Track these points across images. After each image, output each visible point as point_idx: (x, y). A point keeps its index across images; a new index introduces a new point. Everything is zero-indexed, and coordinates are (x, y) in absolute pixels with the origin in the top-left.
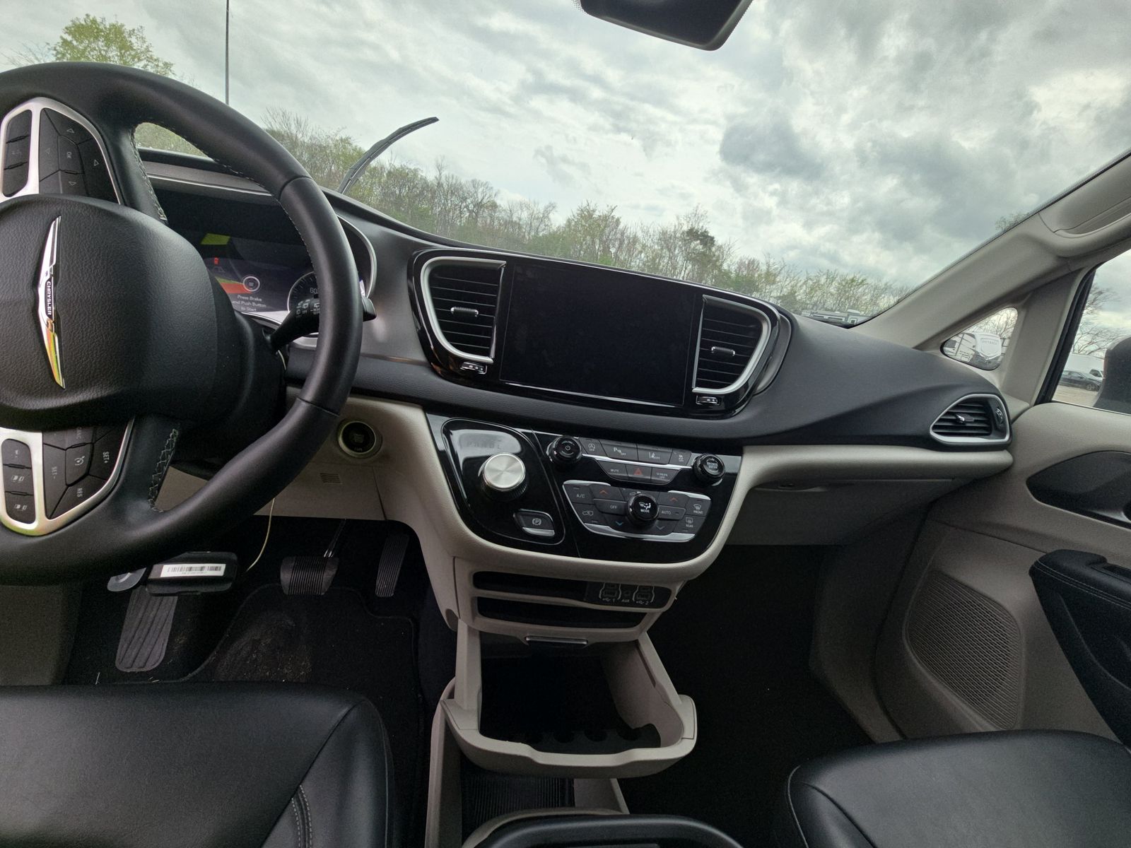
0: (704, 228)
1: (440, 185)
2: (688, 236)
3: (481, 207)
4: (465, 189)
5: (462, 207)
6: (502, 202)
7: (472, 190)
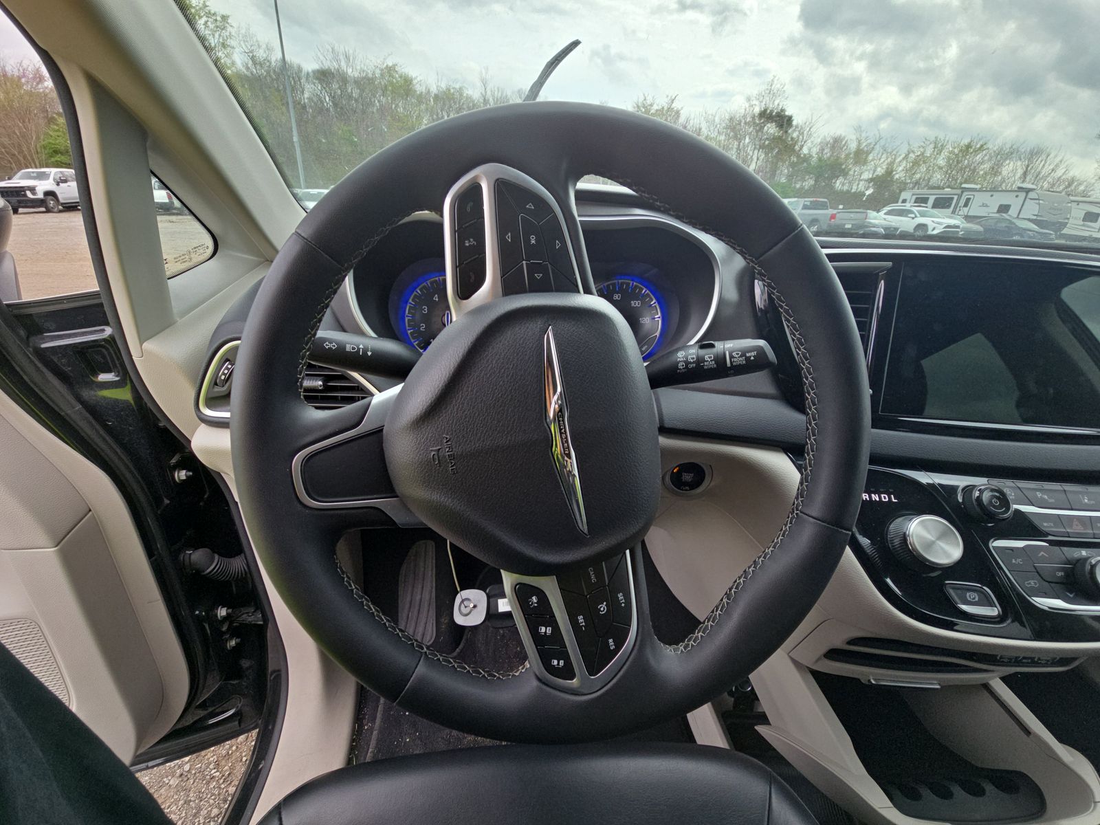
0: (780, 107)
1: (486, 101)
2: (760, 118)
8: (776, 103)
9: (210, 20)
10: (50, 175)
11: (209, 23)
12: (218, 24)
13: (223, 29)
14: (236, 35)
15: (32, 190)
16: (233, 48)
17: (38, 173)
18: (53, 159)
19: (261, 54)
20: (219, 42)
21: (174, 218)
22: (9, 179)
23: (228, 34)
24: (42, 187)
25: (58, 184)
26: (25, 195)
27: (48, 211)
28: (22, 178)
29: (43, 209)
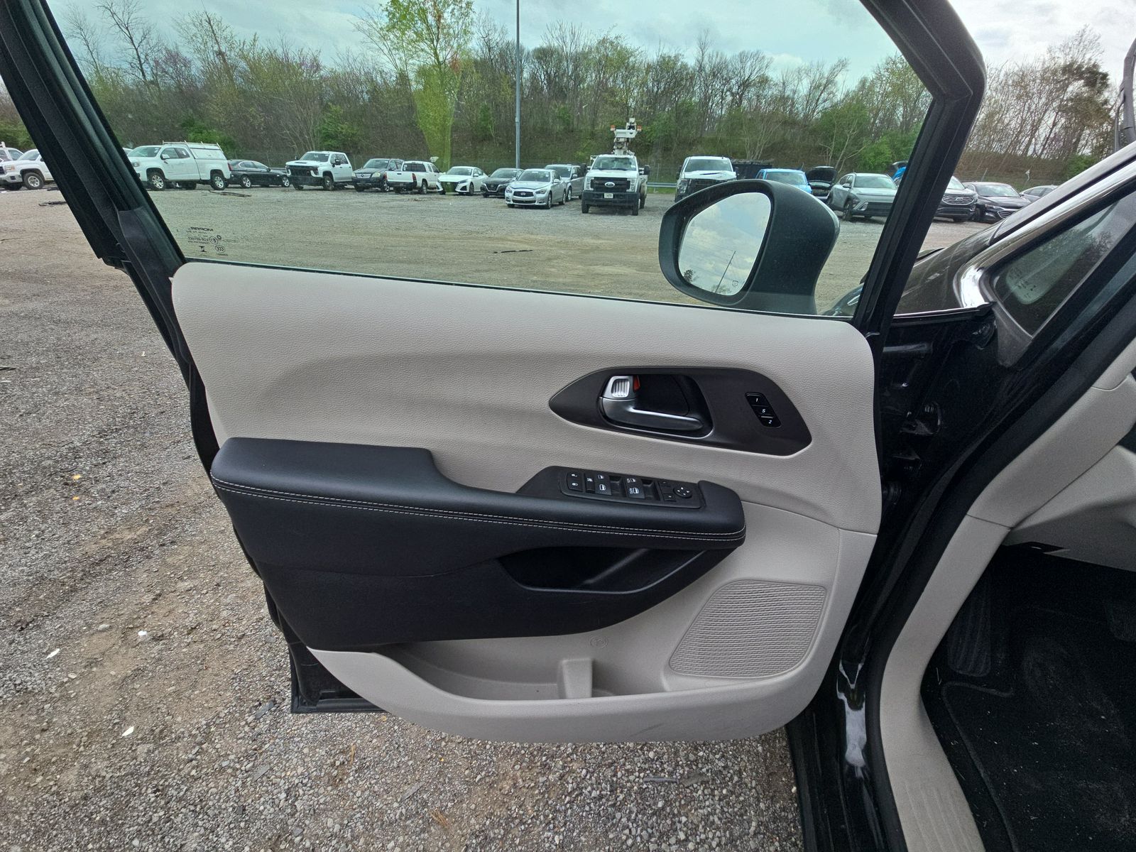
0: (1092, 62)
1: (701, 68)
2: (1064, 74)
3: (747, 86)
4: (730, 67)
5: (725, 90)
6: (774, 75)
7: (739, 66)
8: (1088, 56)
9: (456, 7)
10: (328, 157)
11: (455, 10)
12: (463, 11)
13: (466, 16)
14: (477, 21)
15: (315, 169)
16: (473, 34)
17: (319, 155)
18: (326, 143)
19: (495, 37)
20: (461, 28)
21: (417, 197)
22: (298, 159)
23: (470, 20)
24: (323, 167)
25: (334, 166)
26: (310, 174)
27: (325, 189)
28: (307, 159)
29: (321, 187)
